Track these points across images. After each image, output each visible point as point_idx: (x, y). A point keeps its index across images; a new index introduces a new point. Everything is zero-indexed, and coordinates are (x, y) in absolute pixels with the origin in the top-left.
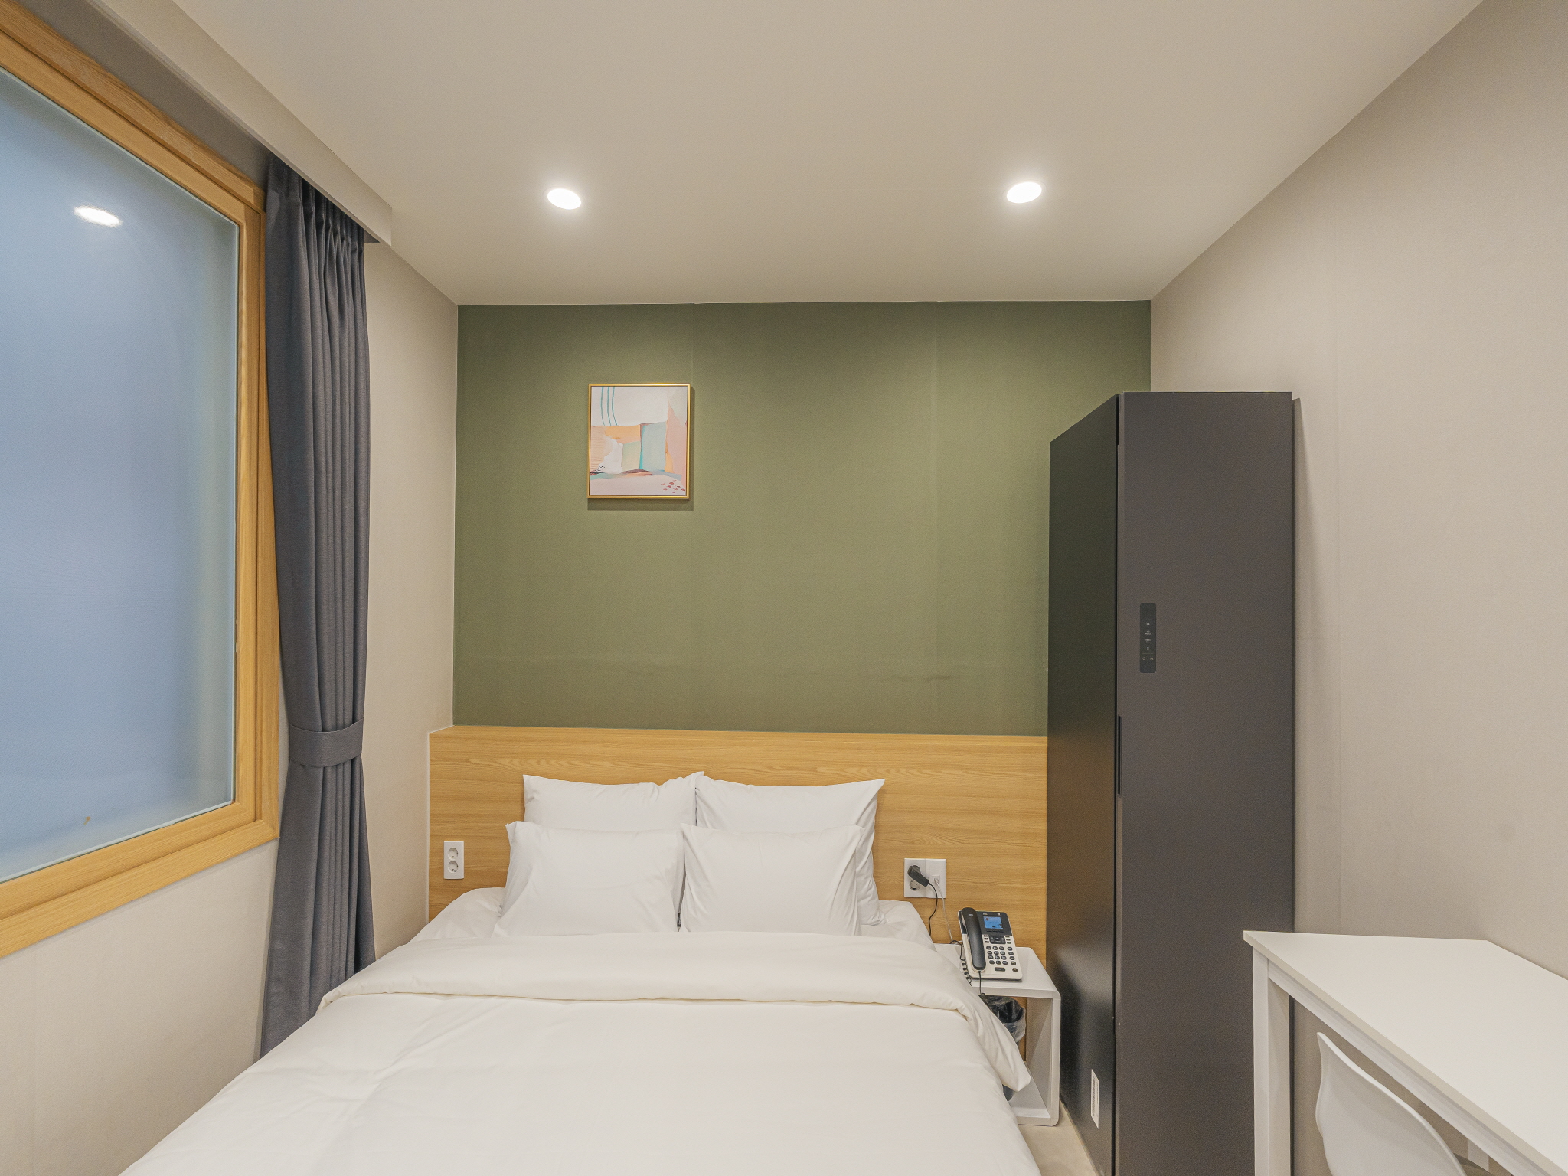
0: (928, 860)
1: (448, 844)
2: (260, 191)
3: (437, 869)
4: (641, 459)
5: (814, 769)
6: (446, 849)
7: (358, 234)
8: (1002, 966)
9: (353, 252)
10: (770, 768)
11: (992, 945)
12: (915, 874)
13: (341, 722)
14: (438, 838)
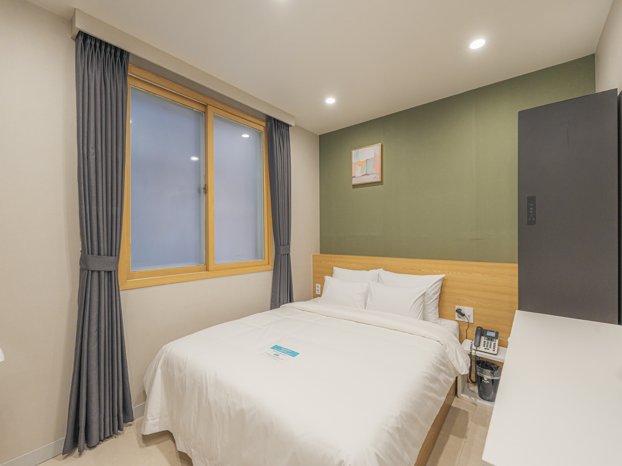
0: (466, 308)
1: (317, 285)
2: (266, 123)
3: (314, 292)
4: (366, 171)
5: (420, 270)
6: (316, 286)
7: (288, 126)
8: (488, 348)
9: (286, 130)
10: (405, 269)
11: (486, 341)
12: (459, 311)
13: (284, 244)
14: (314, 283)
